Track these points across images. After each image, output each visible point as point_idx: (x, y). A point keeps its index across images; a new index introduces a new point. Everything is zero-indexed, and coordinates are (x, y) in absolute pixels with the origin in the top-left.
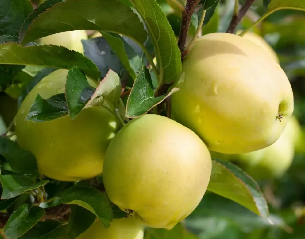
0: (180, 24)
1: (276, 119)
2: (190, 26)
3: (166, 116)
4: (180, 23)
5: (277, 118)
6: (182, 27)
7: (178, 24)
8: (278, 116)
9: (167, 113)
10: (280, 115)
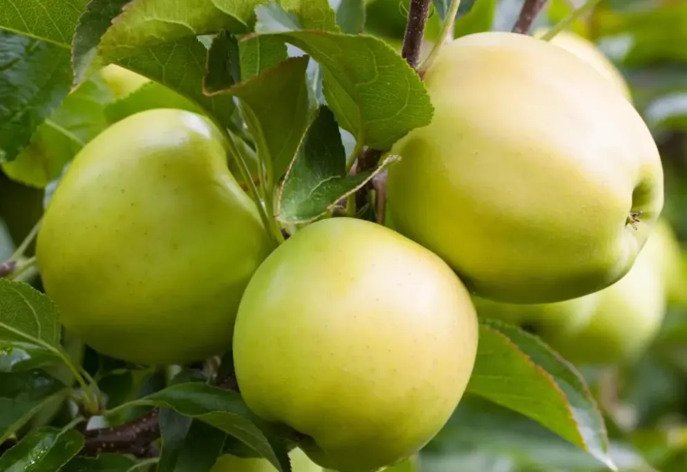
0: (405, 13)
1: (626, 224)
2: (429, 17)
3: (374, 220)
4: (405, 9)
5: (628, 221)
6: (410, 18)
7: (401, 13)
8: (630, 217)
9: (376, 215)
10: (634, 216)
